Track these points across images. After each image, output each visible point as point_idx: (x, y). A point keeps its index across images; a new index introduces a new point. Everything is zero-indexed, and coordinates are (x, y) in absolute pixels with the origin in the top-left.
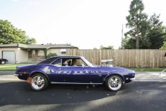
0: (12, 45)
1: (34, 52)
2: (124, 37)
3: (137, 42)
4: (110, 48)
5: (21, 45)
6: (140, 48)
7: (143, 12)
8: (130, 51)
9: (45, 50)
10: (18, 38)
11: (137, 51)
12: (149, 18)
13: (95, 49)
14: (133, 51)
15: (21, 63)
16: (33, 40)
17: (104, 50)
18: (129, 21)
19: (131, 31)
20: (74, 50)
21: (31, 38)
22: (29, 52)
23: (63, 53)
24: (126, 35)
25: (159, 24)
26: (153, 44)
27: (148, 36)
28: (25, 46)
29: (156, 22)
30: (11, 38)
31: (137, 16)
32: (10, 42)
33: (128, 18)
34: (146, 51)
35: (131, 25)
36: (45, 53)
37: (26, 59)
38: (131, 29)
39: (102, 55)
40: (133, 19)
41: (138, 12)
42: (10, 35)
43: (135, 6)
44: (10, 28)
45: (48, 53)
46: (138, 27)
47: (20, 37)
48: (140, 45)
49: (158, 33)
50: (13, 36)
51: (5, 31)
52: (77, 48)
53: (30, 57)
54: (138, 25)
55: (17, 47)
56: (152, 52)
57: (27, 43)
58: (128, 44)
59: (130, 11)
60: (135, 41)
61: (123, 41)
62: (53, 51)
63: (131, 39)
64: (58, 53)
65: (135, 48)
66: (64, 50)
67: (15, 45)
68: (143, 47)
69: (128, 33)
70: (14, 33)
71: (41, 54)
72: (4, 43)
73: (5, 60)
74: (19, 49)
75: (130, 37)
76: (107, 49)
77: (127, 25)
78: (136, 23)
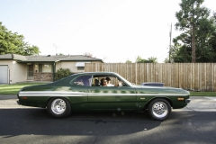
0: (3, 56)
1: (36, 67)
2: (173, 44)
3: (193, 52)
4: (151, 61)
5: (17, 57)
6: (198, 61)
7: (201, 6)
8: (181, 65)
9: (52, 64)
10: (13, 46)
11: (193, 65)
12: (211, 15)
13: (129, 63)
15: (18, 84)
16: (34, 49)
17: (142, 65)
18: (180, 20)
19: (183, 36)
20: (97, 64)
21: (31, 46)
22: (29, 66)
23: (79, 68)
24: (175, 41)
27: (210, 42)
28: (24, 58)
30: (2, 46)
31: (193, 12)
33: (178, 15)
34: (206, 65)
35: (183, 25)
36: (54, 68)
37: (25, 78)
39: (139, 71)
40: (186, 16)
41: (195, 6)
45: (57, 68)
46: (194, 28)
47: (16, 44)
48: (197, 56)
50: (5, 43)
52: (100, 61)
53: (31, 74)
54: (194, 26)
55: (12, 59)
57: (26, 54)
58: (178, 55)
59: (182, 5)
60: (189, 50)
61: (171, 50)
62: (65, 66)
63: (184, 46)
64: (72, 68)
65: (190, 61)
66: (82, 64)
67: (9, 56)
68: (203, 60)
69: (179, 38)
70: (6, 38)
71: (47, 69)
74: (14, 62)
75: (183, 44)
76: (146, 62)
77: (177, 25)
78: (191, 23)
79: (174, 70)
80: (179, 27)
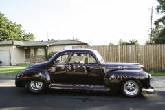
0: (6, 42)
1: (32, 51)
2: (154, 27)
4: (133, 43)
5: (16, 43)
9: (45, 48)
10: (13, 34)
13: (111, 45)
15: (17, 65)
16: (30, 36)
17: (125, 47)
20: (83, 47)
21: (28, 34)
22: (26, 50)
24: (156, 23)
28: (22, 44)
30: (4, 34)
32: (4, 38)
36: (46, 52)
37: (23, 60)
39: (122, 53)
42: (3, 30)
44: (3, 22)
45: (49, 51)
47: (15, 32)
50: (7, 31)
52: (86, 44)
53: (27, 57)
55: (12, 45)
57: (24, 40)
58: (160, 36)
61: (152, 32)
62: (55, 50)
66: (70, 48)
67: (10, 42)
69: (160, 20)
70: (8, 27)
71: (41, 53)
74: (14, 47)
75: (164, 26)
76: (128, 44)
77: (158, 8)
79: (156, 51)
80: (160, 10)
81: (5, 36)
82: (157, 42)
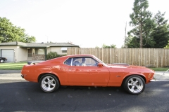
0: (10, 43)
1: (34, 51)
2: (127, 36)
3: (141, 41)
4: (113, 47)
5: (20, 44)
6: (144, 47)
7: (147, 10)
8: (133, 50)
9: (45, 48)
10: (18, 37)
11: (141, 50)
12: (153, 16)
13: (97, 48)
14: (136, 50)
15: (21, 62)
16: (32, 39)
17: (107, 49)
18: (133, 19)
19: (135, 30)
20: (76, 49)
21: (30, 37)
22: (29, 50)
23: (63, 51)
24: (129, 33)
25: (164, 23)
26: (157, 43)
27: (152, 35)
28: (25, 45)
29: (161, 20)
30: (10, 36)
31: (141, 14)
32: (9, 40)
33: (131, 16)
34: (150, 50)
35: (135, 23)
36: (46, 52)
37: (26, 58)
38: (134, 27)
39: (104, 54)
40: (137, 17)
41: (143, 10)
42: (8, 32)
43: (139, 4)
44: (9, 26)
45: (48, 52)
46: (142, 25)
47: (19, 35)
48: (143, 44)
49: (163, 31)
50: (12, 34)
51: (3, 29)
52: (78, 47)
53: (30, 55)
54: (142, 23)
55: (16, 45)
56: (156, 51)
57: (26, 42)
58: (131, 43)
59: (134, 9)
60: (138, 39)
61: (126, 40)
62: (53, 50)
63: (135, 37)
64: (59, 51)
65: (139, 47)
66: (65, 49)
67: (15, 43)
68: (147, 46)
69: (131, 31)
70: (13, 31)
71: (41, 52)
72: (3, 42)
73: (4, 59)
74: (18, 47)
75: (134, 36)
76: (109, 47)
77: (131, 23)
78: (140, 22)
81: (10, 38)
82: (129, 46)
